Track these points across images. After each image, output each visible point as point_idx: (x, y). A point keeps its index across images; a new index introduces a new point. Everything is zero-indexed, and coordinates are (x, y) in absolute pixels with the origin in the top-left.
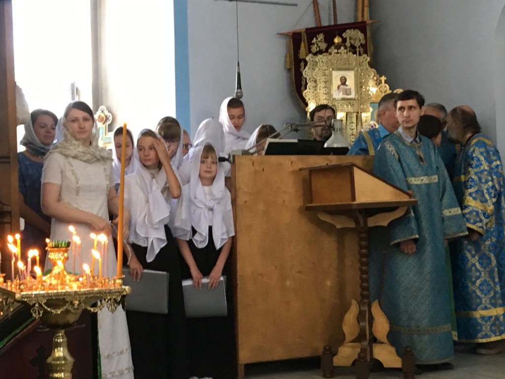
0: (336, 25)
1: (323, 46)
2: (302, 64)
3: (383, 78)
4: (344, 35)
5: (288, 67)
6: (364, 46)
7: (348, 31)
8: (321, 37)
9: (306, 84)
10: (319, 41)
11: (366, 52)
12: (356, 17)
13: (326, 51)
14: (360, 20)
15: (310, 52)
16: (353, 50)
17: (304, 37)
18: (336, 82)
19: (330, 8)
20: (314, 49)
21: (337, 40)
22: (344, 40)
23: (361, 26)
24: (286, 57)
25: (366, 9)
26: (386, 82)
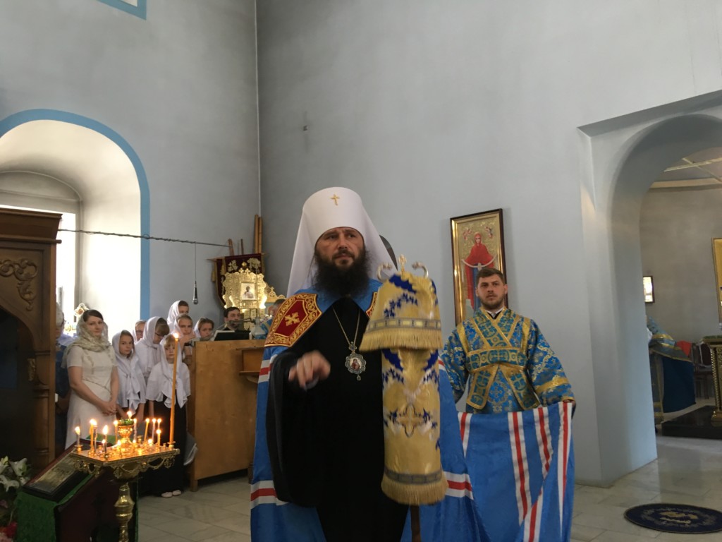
0: (243, 255)
1: (236, 268)
2: (222, 279)
3: (272, 288)
4: (248, 261)
5: (214, 280)
6: (260, 268)
7: (251, 259)
8: (234, 262)
9: (225, 291)
10: (233, 264)
11: (261, 272)
12: (254, 250)
13: (237, 271)
14: (257, 252)
15: (227, 271)
16: (254, 270)
17: (224, 262)
18: (243, 290)
19: (238, 244)
20: (230, 269)
21: (244, 264)
22: (248, 265)
23: (258, 257)
24: (212, 274)
25: (260, 246)
26: (274, 290)
